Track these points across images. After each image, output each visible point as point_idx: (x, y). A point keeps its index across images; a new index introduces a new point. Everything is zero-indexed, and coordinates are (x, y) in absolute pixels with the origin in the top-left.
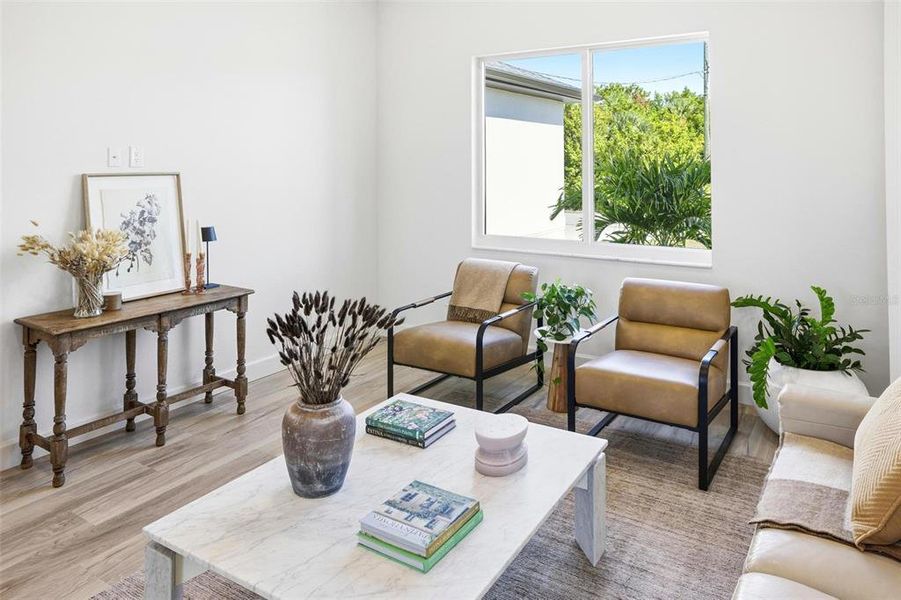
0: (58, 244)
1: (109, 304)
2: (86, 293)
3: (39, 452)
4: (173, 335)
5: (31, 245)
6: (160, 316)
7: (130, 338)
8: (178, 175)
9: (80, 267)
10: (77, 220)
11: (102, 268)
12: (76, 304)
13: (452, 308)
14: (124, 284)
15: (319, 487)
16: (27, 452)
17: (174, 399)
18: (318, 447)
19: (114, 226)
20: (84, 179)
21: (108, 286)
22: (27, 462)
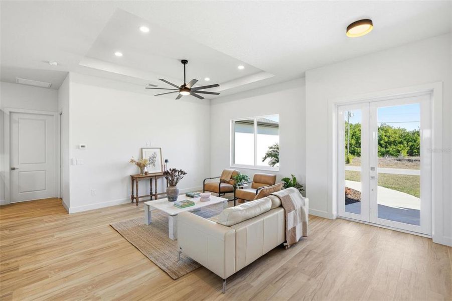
0: (137, 161)
1: (146, 173)
2: (142, 171)
3: (135, 200)
4: (158, 180)
5: (132, 161)
6: (155, 176)
7: (151, 180)
8: (160, 148)
9: (141, 166)
10: (141, 157)
11: (144, 166)
12: (140, 173)
13: (221, 180)
14: (150, 170)
15: (172, 200)
16: (133, 200)
17: (159, 194)
18: (171, 193)
19: (148, 158)
20: (142, 149)
21: (146, 170)
22: (132, 202)
